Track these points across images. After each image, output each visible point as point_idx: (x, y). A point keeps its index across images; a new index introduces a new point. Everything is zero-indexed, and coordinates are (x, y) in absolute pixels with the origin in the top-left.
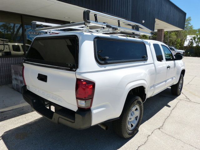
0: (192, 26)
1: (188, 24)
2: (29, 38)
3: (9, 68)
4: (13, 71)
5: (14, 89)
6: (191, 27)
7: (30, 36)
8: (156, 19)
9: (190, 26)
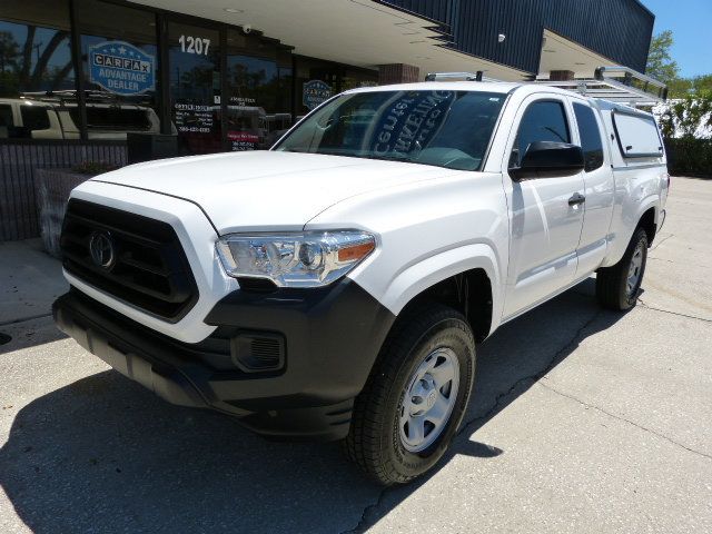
0: (673, 65)
1: (660, 58)
2: (97, 78)
3: (29, 181)
4: (44, 191)
5: (48, 253)
6: (670, 71)
7: (102, 73)
8: (546, 32)
9: (666, 66)
